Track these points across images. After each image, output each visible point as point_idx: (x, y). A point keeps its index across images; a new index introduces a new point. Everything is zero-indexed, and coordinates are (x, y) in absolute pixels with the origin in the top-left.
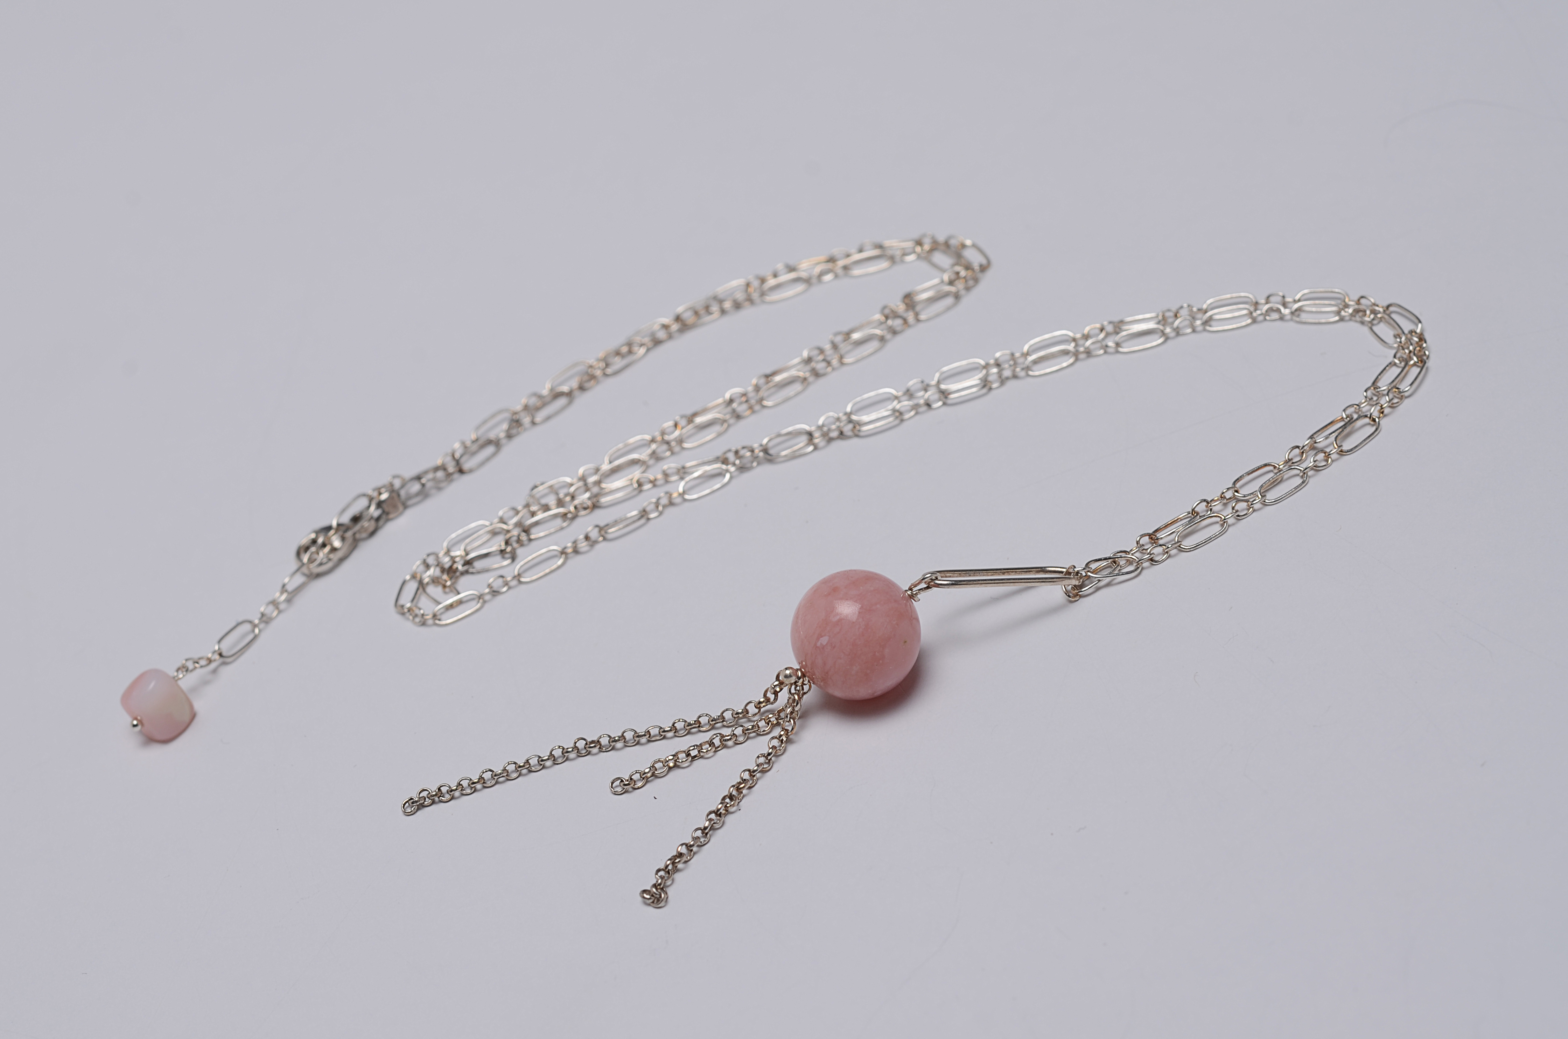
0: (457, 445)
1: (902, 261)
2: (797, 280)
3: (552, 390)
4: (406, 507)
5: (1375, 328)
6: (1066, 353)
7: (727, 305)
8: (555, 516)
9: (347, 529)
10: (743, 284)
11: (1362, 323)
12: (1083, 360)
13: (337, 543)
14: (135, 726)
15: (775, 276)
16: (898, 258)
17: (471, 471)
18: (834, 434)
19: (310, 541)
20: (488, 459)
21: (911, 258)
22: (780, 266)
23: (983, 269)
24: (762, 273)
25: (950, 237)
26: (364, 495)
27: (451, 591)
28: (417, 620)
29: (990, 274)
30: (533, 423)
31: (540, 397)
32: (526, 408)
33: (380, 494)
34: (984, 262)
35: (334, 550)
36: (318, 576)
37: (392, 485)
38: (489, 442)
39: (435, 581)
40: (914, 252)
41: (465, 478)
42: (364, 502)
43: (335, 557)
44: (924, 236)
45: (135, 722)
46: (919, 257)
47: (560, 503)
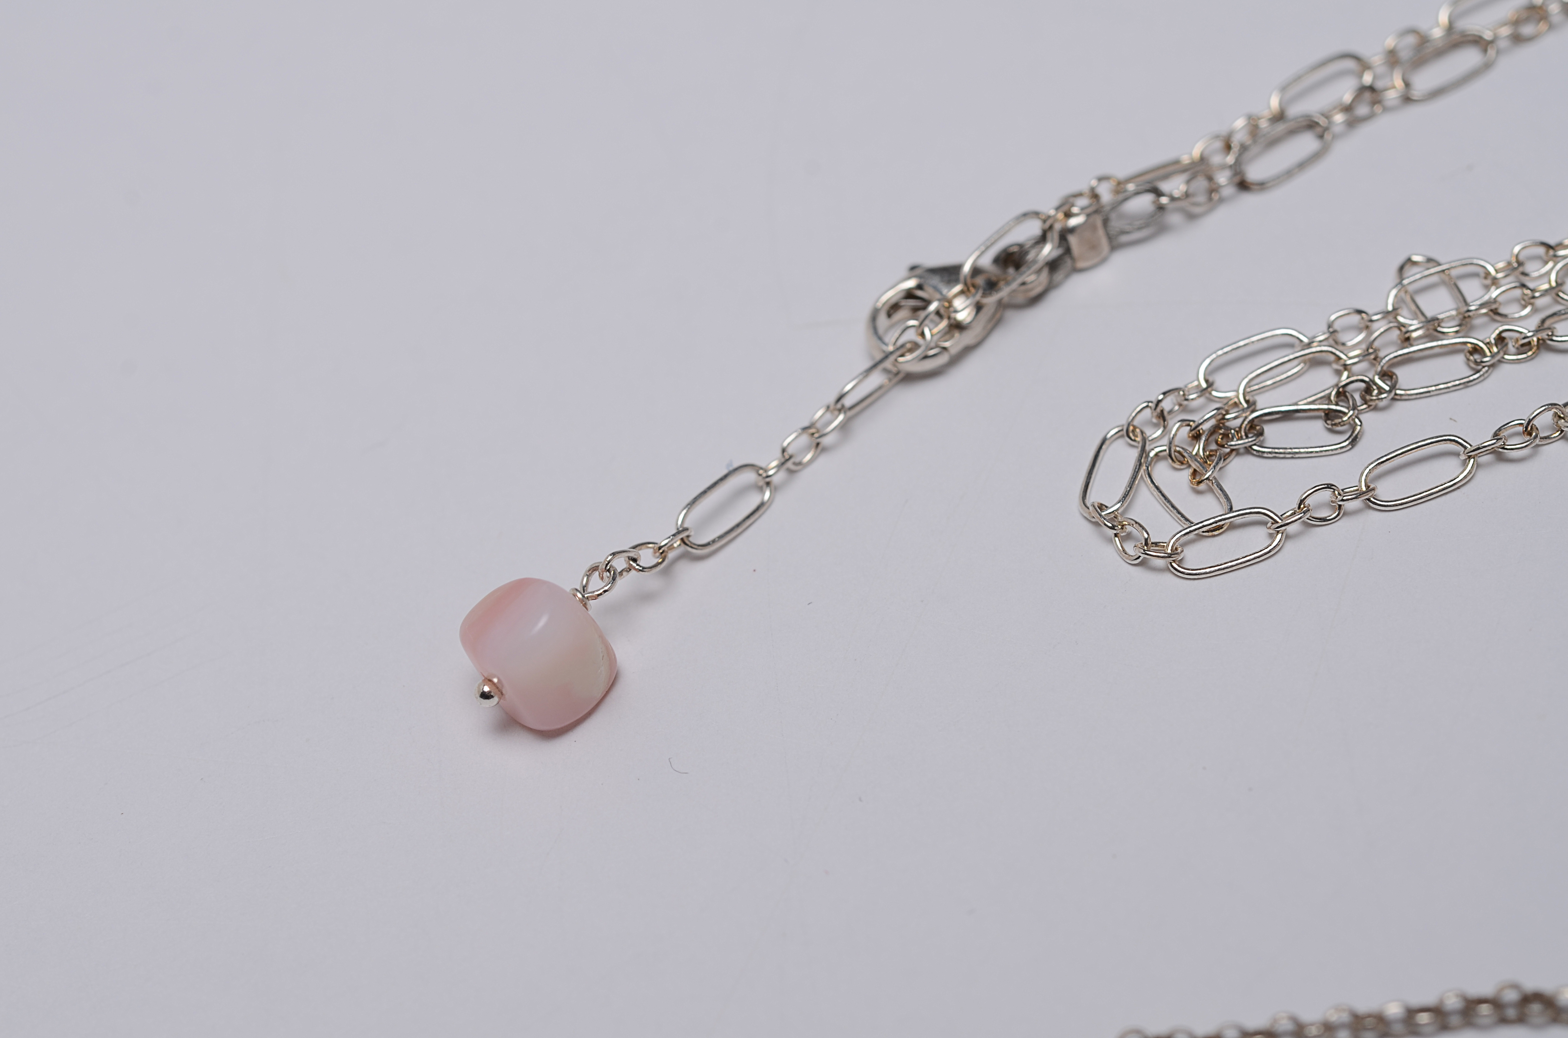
0: (1240, 123)
3: (1450, 28)
4: (1115, 246)
8: (1452, 350)
9: (992, 286)
13: (963, 311)
14: (485, 696)
17: (1262, 186)
19: (902, 295)
20: (1303, 165)
26: (1036, 214)
27: (1211, 490)
28: (1130, 548)
30: (1407, 99)
31: (1424, 40)
32: (1393, 58)
33: (1068, 215)
35: (958, 327)
36: (910, 378)
37: (1095, 196)
38: (1310, 125)
39: (1177, 457)
41: (1249, 200)
42: (1034, 228)
43: (954, 344)
45: (486, 689)
47: (1465, 321)
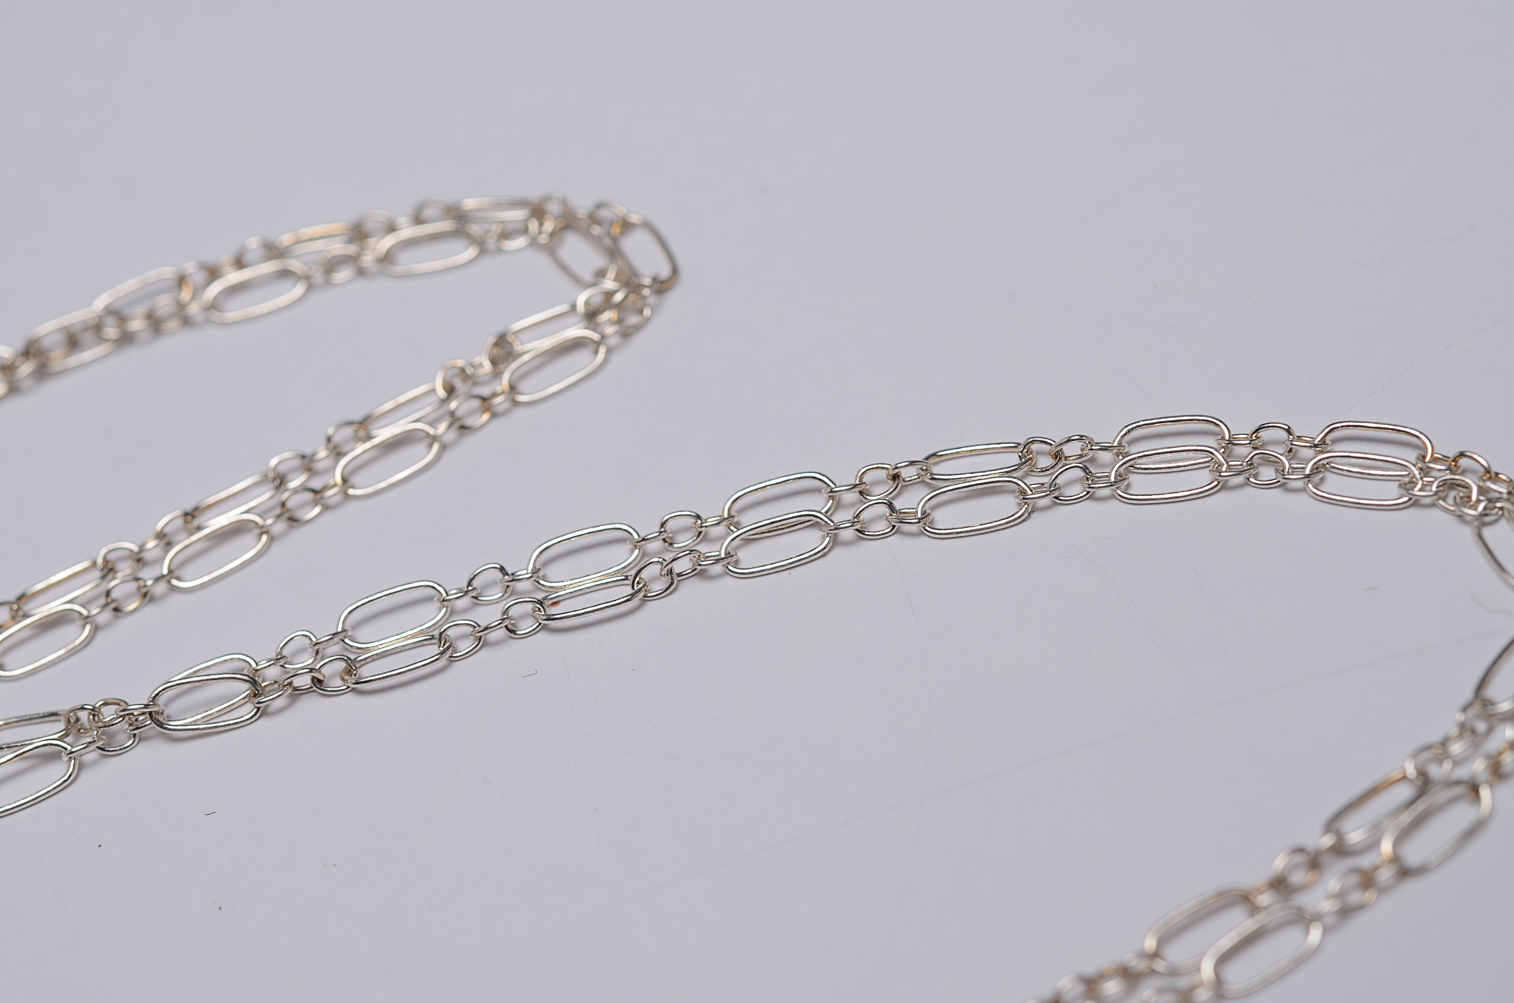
1: (499, 250)
2: (285, 274)
5: (1487, 532)
6: (809, 521)
7: (136, 324)
10: (172, 276)
11: (1461, 517)
12: (847, 543)
15: (240, 263)
16: (491, 242)
18: (303, 681)
21: (519, 242)
22: (253, 243)
23: (661, 287)
24: (210, 257)
25: (600, 206)
29: (674, 297)
34: (665, 272)
40: (525, 231)
44: (547, 199)
46: (533, 243)
